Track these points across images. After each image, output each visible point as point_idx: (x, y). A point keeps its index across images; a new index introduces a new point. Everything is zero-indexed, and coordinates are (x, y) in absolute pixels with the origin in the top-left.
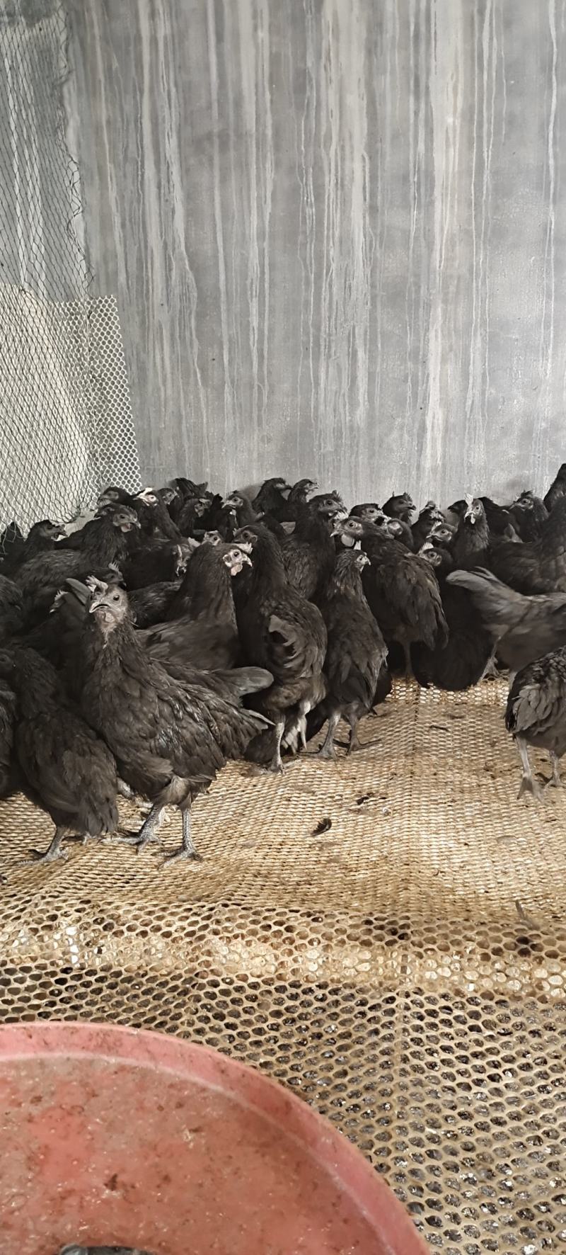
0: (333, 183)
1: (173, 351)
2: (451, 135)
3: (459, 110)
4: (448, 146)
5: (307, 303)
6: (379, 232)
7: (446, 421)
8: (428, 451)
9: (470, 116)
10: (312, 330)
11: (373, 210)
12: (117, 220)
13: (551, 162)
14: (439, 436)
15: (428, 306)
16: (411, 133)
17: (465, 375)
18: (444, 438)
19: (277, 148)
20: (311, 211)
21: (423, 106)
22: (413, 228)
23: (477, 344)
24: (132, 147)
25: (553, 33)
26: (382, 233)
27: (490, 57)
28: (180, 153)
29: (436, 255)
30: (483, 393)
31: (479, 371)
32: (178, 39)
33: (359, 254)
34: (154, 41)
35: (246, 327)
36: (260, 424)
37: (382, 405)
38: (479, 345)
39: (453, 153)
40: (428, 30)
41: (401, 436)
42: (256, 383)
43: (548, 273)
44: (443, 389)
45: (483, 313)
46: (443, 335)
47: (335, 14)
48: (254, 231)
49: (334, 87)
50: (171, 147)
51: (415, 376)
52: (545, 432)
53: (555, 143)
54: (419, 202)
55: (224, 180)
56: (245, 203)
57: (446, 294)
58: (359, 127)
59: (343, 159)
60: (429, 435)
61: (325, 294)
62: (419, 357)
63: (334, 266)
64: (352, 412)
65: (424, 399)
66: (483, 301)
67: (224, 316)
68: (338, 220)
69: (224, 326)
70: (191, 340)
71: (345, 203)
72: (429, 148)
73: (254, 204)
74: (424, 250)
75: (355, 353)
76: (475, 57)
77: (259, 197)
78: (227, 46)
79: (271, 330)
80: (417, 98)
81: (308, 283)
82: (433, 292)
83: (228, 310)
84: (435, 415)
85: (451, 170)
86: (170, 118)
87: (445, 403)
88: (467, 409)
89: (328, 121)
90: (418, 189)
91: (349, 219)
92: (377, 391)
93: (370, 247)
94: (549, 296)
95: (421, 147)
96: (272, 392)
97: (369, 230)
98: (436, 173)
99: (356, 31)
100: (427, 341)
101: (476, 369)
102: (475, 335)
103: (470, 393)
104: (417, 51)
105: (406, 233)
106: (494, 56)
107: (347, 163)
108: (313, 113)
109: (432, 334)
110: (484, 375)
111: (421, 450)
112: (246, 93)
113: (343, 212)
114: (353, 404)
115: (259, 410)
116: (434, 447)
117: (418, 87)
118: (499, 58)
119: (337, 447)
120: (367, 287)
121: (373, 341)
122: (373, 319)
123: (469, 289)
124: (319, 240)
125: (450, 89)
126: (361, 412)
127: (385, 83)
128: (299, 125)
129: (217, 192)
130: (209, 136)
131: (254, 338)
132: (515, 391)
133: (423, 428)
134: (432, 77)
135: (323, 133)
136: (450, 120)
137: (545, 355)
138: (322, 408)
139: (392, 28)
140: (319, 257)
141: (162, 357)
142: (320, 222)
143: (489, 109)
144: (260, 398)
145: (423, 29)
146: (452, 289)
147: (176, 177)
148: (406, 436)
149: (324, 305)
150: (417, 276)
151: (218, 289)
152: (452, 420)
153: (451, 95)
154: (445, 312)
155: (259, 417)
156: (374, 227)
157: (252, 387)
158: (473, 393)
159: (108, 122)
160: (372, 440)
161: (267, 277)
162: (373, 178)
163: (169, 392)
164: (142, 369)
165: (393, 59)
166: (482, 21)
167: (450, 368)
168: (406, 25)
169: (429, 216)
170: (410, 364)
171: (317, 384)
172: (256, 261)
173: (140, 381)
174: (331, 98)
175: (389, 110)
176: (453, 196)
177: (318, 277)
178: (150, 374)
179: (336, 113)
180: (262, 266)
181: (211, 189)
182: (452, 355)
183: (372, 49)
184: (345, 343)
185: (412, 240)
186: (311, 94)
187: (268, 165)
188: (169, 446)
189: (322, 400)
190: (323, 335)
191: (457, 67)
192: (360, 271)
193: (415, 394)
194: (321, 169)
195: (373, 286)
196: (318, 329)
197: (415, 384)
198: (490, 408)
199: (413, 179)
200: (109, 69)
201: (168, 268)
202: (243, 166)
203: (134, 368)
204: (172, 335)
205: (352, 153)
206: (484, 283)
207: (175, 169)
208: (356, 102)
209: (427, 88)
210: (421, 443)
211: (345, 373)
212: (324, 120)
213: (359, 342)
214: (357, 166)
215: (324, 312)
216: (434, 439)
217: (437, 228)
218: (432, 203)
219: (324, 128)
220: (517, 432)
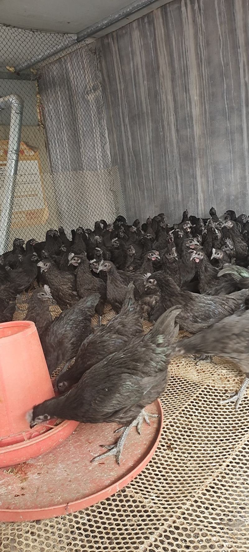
0: (166, 124)
1: (132, 181)
2: (196, 102)
3: (198, 94)
4: (196, 107)
5: (163, 162)
6: (179, 137)
7: (204, 197)
8: (200, 208)
9: (201, 96)
11: (177, 131)
12: (117, 144)
13: (226, 106)
15: (195, 160)
16: (185, 104)
17: (208, 181)
18: (204, 203)
19: (152, 116)
20: (162, 133)
21: (188, 95)
22: (189, 134)
23: (210, 171)
24: (118, 122)
25: (222, 63)
26: (180, 138)
27: (205, 75)
28: (129, 121)
29: (196, 142)
30: (214, 187)
31: (212, 180)
32: (126, 88)
33: (175, 145)
34: (121, 90)
35: (148, 171)
36: (154, 201)
37: (185, 193)
38: (211, 171)
39: (198, 109)
40: (187, 71)
41: (192, 203)
42: (152, 189)
43: (229, 144)
44: (202, 187)
45: (211, 160)
46: (200, 169)
47: (163, 72)
48: (148, 143)
49: (164, 94)
50: (127, 120)
51: (194, 183)
52: (234, 199)
53: (227, 99)
54: (189, 126)
55: (140, 128)
56: (145, 134)
57: (200, 155)
58: (171, 105)
59: (168, 116)
60: (199, 203)
61: (167, 159)
62: (194, 177)
63: (169, 150)
64: (178, 196)
65: (197, 191)
66: (211, 156)
67: (143, 168)
68: (168, 135)
69: (143, 172)
70: (136, 177)
71: (170, 129)
72: (191, 108)
73: (147, 133)
74: (192, 142)
75: (177, 177)
76: (201, 76)
77: (148, 131)
78: (137, 88)
79: (154, 172)
80: (186, 93)
81: (163, 156)
82: (196, 155)
83: (144, 167)
84: (201, 196)
85: (197, 114)
86: (126, 111)
87: (203, 192)
88: (210, 193)
89: (164, 105)
90: (189, 122)
91: (172, 135)
92: (184, 189)
93: (178, 142)
94: (230, 152)
95: (189, 108)
96: (156, 191)
97: (177, 137)
98: (193, 116)
99: (168, 76)
100: (196, 171)
101: (211, 179)
102: (209, 168)
103: (210, 188)
104: (185, 78)
105: (187, 136)
106: (206, 74)
107: (170, 117)
108: (160, 103)
109: (197, 168)
110: (213, 181)
111: (198, 208)
112: (143, 101)
113: (170, 133)
114: (178, 194)
115: (154, 197)
117: (186, 90)
118: (208, 75)
119: (175, 208)
120: (178, 155)
121: (181, 173)
122: (181, 166)
123: (206, 153)
124: (164, 143)
125: (195, 87)
126: (180, 196)
127: (177, 89)
128: (156, 108)
129: (138, 132)
130: (136, 115)
131: (150, 174)
132: (223, 186)
133: (197, 200)
134: (190, 85)
135: (162, 109)
136: (196, 98)
137: (231, 173)
138: (169, 195)
139: (178, 72)
140: (165, 147)
141: (129, 183)
142: (164, 137)
143: (206, 92)
145: (186, 71)
146: (201, 153)
147: (129, 129)
149: (167, 162)
150: (191, 150)
151: (141, 161)
152: (206, 197)
153: (195, 89)
154: (200, 161)
155: (154, 199)
156: (178, 136)
157: (151, 190)
158: (211, 188)
159: (113, 116)
160: (184, 205)
161: (152, 155)
162: (177, 121)
163: (132, 193)
164: (125, 187)
165: (179, 82)
166: (202, 64)
167: (203, 180)
168: (181, 70)
169: (193, 130)
170: (192, 179)
171: (168, 188)
172: (149, 151)
173: (125, 191)
174: (164, 98)
175: (179, 98)
176: (199, 122)
177: (165, 154)
178: (127, 189)
179: (166, 102)
180: (151, 152)
181: (137, 131)
182: (203, 175)
183: (173, 80)
184: (174, 174)
185: (189, 139)
186: (158, 97)
187: (150, 121)
188: (133, 210)
189: (169, 193)
190: (168, 172)
191: (196, 80)
192: (176, 151)
193: (194, 189)
194: (163, 120)
195: (180, 155)
196: (166, 170)
197: (194, 187)
198: (216, 192)
199: (187, 119)
200: (112, 101)
201: (129, 156)
202: (144, 123)
203: (123, 186)
204: (131, 176)
205: (170, 114)
206: (210, 150)
207: (128, 127)
208: (170, 98)
209: (189, 88)
210: (198, 206)
211: (175, 184)
212: (162, 105)
213: (177, 173)
214: (172, 117)
215: (168, 165)
216: (201, 204)
217: (195, 134)
218: (193, 126)
219: (163, 107)
220: (225, 200)
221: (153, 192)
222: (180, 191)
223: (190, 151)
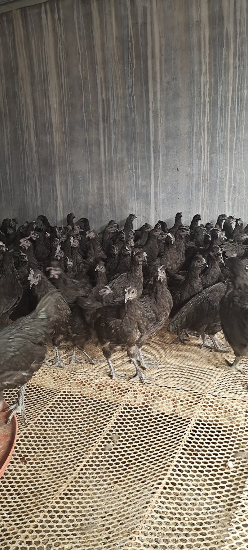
0: (25, 127)
2: (56, 110)
3: (58, 103)
4: (55, 114)
5: (21, 165)
7: (63, 205)
8: (59, 215)
9: (61, 104)
10: (23, 174)
11: (37, 136)
13: (85, 118)
14: (61, 210)
15: (55, 166)
16: (45, 110)
17: (67, 189)
18: (63, 211)
19: (10, 117)
20: (20, 136)
21: (47, 101)
22: (48, 141)
23: (69, 179)
25: (81, 76)
26: (40, 143)
27: (65, 85)
29: (55, 150)
30: (72, 195)
33: (34, 150)
35: (6, 173)
36: (12, 205)
37: (45, 199)
39: (57, 117)
40: (47, 77)
42: (10, 192)
43: (88, 156)
44: (61, 194)
45: (70, 169)
46: (60, 176)
47: (22, 74)
48: (6, 143)
49: (23, 96)
51: (53, 190)
52: (91, 208)
53: (85, 112)
54: (49, 132)
56: (3, 135)
57: (59, 162)
58: (31, 109)
59: (28, 120)
60: (59, 209)
61: (26, 163)
62: (53, 183)
63: (28, 154)
64: (37, 200)
65: (56, 198)
66: (70, 165)
68: (28, 139)
71: (29, 133)
72: (50, 115)
73: (5, 134)
74: (52, 148)
75: (36, 181)
76: (60, 85)
77: (6, 132)
79: (13, 174)
80: (46, 99)
81: (21, 159)
82: (56, 162)
83: (1, 168)
84: (60, 203)
85: (57, 122)
87: (62, 199)
88: (69, 201)
89: (23, 108)
90: (49, 129)
91: (31, 139)
92: (43, 194)
93: (37, 147)
94: (88, 163)
95: (48, 115)
96: (14, 194)
97: (36, 142)
98: (53, 123)
99: (28, 79)
100: (55, 178)
101: (70, 187)
102: (69, 176)
103: (69, 196)
104: (44, 84)
105: (46, 143)
108: (18, 104)
109: (56, 176)
110: (72, 189)
111: (57, 215)
113: (29, 136)
115: (11, 200)
116: (60, 213)
117: (46, 96)
118: (67, 85)
119: (33, 213)
120: (37, 160)
121: (41, 178)
122: (40, 171)
123: (66, 161)
124: (23, 145)
125: (54, 95)
126: (39, 201)
127: (37, 95)
128: (15, 109)
131: (8, 177)
132: (81, 195)
133: (57, 207)
134: (49, 92)
135: (22, 111)
136: (55, 106)
137: (89, 183)
138: (28, 200)
139: (37, 77)
140: (23, 150)
142: (23, 139)
143: (66, 102)
144: (11, 197)
145: (46, 77)
146: (61, 161)
148: (52, 210)
149: (26, 166)
150: (51, 156)
152: (65, 205)
153: (55, 97)
154: (59, 168)
155: (11, 203)
156: (38, 141)
158: (70, 196)
160: (43, 211)
161: (10, 157)
162: (36, 125)
165: (38, 87)
166: (61, 74)
167: (62, 187)
168: (41, 76)
169: (52, 137)
170: (51, 186)
171: (26, 192)
172: (7, 153)
174: (23, 99)
175: (38, 103)
176: (58, 130)
177: (24, 156)
179: (25, 105)
180: (9, 153)
182: (63, 182)
183: (32, 84)
184: (33, 178)
185: (48, 145)
186: (17, 99)
187: (8, 122)
189: (28, 197)
190: (27, 176)
191: (56, 88)
192: (35, 155)
193: (53, 196)
194: (22, 122)
195: (39, 160)
196: (25, 174)
197: (53, 193)
198: (75, 200)
199: (47, 125)
202: (2, 123)
205: (30, 117)
206: (70, 159)
208: (29, 101)
209: (48, 95)
210: (57, 212)
211: (34, 188)
212: (21, 107)
213: (37, 178)
214: (31, 121)
215: (26, 168)
216: (60, 211)
217: (55, 142)
218: (52, 133)
219: (22, 109)
220: (83, 209)
221: (11, 194)
222: (39, 196)
223: (49, 158)
